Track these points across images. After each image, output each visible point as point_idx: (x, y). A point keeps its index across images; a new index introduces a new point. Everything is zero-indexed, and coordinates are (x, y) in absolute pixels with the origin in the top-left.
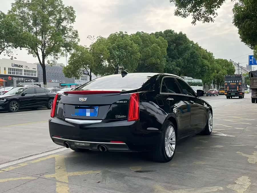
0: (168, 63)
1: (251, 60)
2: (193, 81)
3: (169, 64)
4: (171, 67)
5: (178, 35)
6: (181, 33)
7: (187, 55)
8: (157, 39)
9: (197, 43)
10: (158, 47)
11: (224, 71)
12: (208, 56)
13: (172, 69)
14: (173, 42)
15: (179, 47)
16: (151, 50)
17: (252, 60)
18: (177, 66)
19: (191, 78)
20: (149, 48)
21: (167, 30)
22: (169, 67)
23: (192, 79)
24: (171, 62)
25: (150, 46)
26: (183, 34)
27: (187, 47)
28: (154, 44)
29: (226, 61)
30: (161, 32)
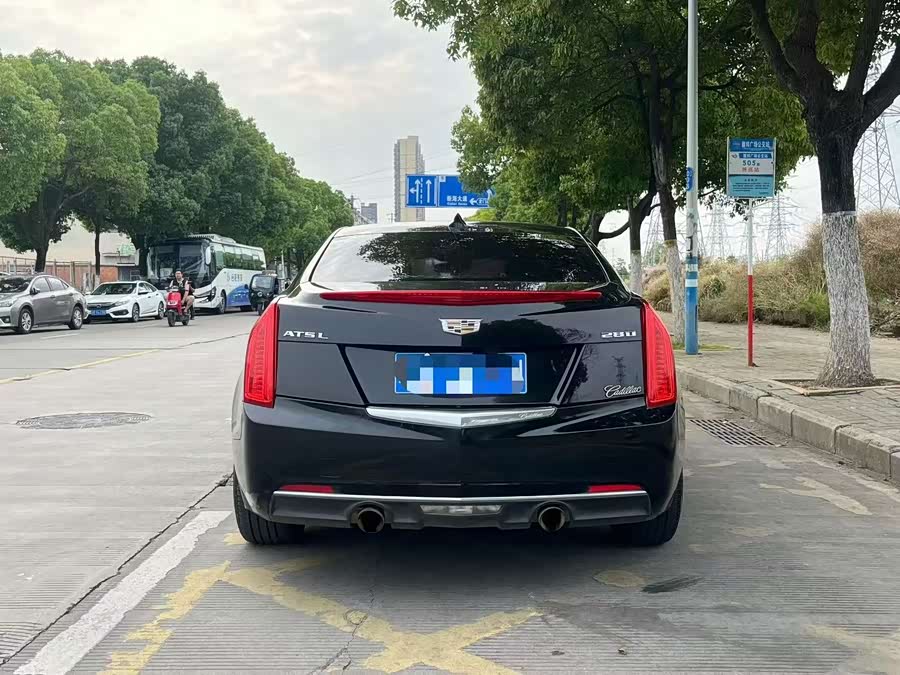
0: (152, 180)
1: (412, 191)
2: (238, 252)
3: (159, 185)
4: (166, 196)
5: (190, 82)
6: (201, 77)
7: (223, 158)
8: (117, 88)
9: (250, 120)
10: (129, 119)
11: (321, 222)
12: (283, 168)
13: (170, 206)
14: (173, 107)
15: (195, 127)
16: (101, 126)
17: (417, 191)
18: (189, 194)
19: (230, 241)
20: (95, 120)
21: (146, 58)
22: (160, 194)
23: (235, 243)
24: (167, 178)
25: (96, 113)
26: (208, 82)
27: (223, 130)
28: (112, 107)
29: (324, 188)
30: (123, 60)
